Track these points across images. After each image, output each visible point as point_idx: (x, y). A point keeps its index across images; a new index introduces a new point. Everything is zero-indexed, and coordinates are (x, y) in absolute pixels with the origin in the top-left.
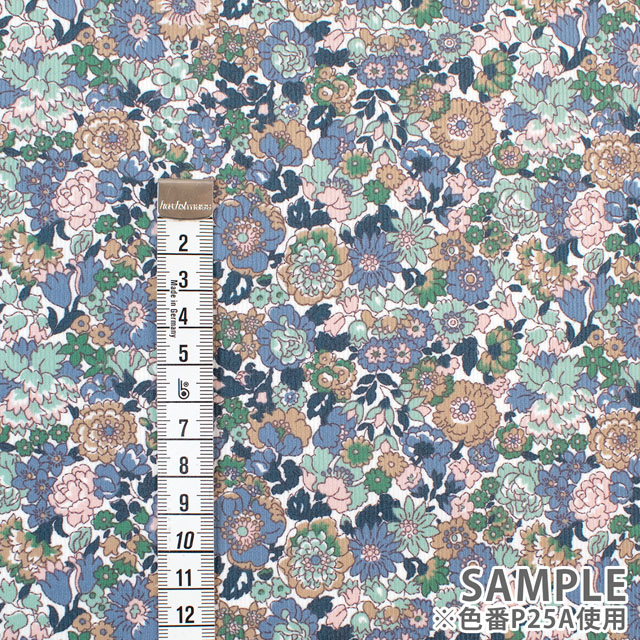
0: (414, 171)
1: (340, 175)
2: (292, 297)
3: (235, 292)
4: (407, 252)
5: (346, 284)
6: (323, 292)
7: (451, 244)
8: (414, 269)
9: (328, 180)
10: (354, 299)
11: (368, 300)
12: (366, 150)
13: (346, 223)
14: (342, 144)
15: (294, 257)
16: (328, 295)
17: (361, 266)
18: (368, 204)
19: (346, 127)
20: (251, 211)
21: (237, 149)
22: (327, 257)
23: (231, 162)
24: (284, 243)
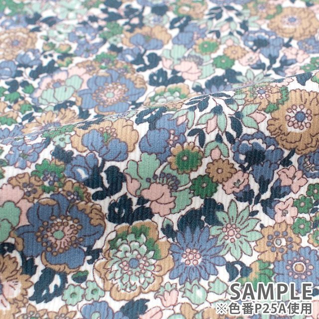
0: (246, 165)
1: (168, 170)
2: (108, 293)
3: (48, 290)
4: (231, 245)
5: (166, 278)
6: (141, 287)
7: (277, 236)
8: (238, 262)
9: (155, 176)
10: (174, 292)
11: (188, 293)
12: (197, 144)
13: (170, 217)
14: (172, 136)
15: (112, 252)
16: (146, 290)
17: (183, 260)
18: (194, 199)
19: (177, 119)
20: (69, 209)
21: (56, 144)
22: (148, 252)
23: (49, 157)
24: (103, 238)
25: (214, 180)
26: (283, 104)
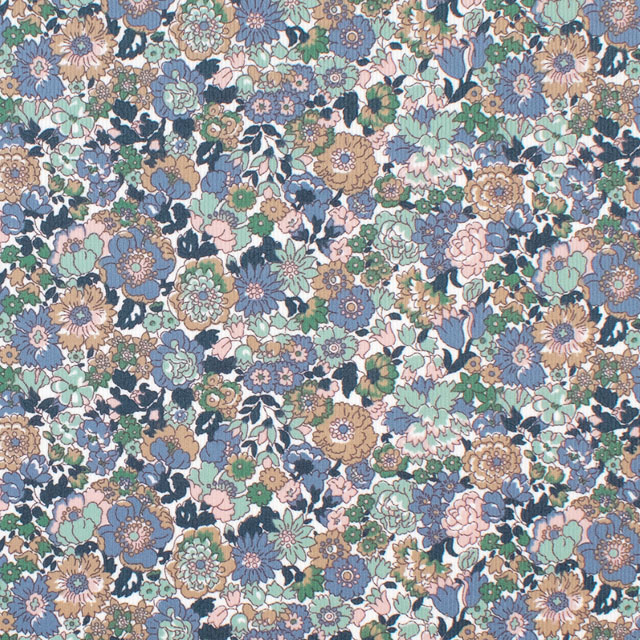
25: (268, 488)
26: (327, 417)
